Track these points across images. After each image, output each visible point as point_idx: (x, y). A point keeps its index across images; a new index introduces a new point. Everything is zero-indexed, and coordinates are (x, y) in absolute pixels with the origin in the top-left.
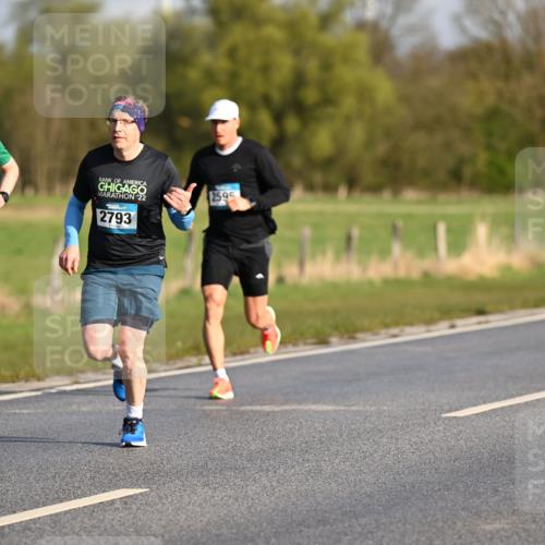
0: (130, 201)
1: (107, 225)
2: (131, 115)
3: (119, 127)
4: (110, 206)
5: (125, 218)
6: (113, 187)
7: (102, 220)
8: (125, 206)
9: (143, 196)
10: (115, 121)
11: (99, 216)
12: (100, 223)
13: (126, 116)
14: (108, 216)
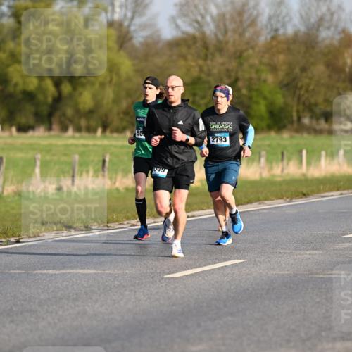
0: (225, 132)
1: (215, 143)
2: (224, 93)
3: (219, 99)
4: (216, 135)
5: (224, 140)
6: (217, 126)
7: (213, 141)
8: (223, 134)
9: (231, 129)
10: (217, 97)
11: (211, 139)
12: (212, 143)
13: (222, 94)
14: (216, 139)
